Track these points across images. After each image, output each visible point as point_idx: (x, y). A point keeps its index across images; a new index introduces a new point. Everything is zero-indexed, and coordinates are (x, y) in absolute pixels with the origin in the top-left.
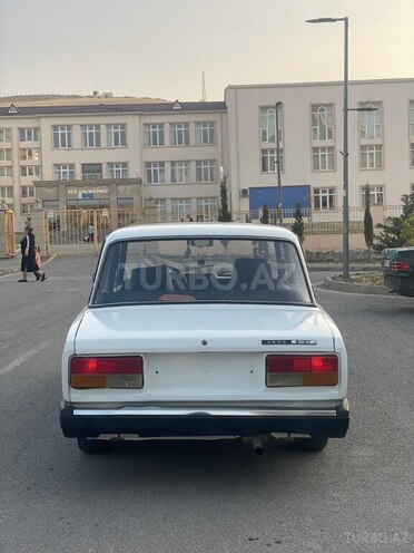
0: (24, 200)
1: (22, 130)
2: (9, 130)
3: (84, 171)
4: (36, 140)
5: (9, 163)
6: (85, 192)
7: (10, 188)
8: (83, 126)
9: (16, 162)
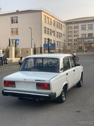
0: (75, 42)
1: (75, 27)
2: (72, 27)
3: (88, 35)
4: (78, 29)
5: (72, 34)
6: (88, 40)
7: (72, 40)
8: (89, 25)
9: (73, 34)
